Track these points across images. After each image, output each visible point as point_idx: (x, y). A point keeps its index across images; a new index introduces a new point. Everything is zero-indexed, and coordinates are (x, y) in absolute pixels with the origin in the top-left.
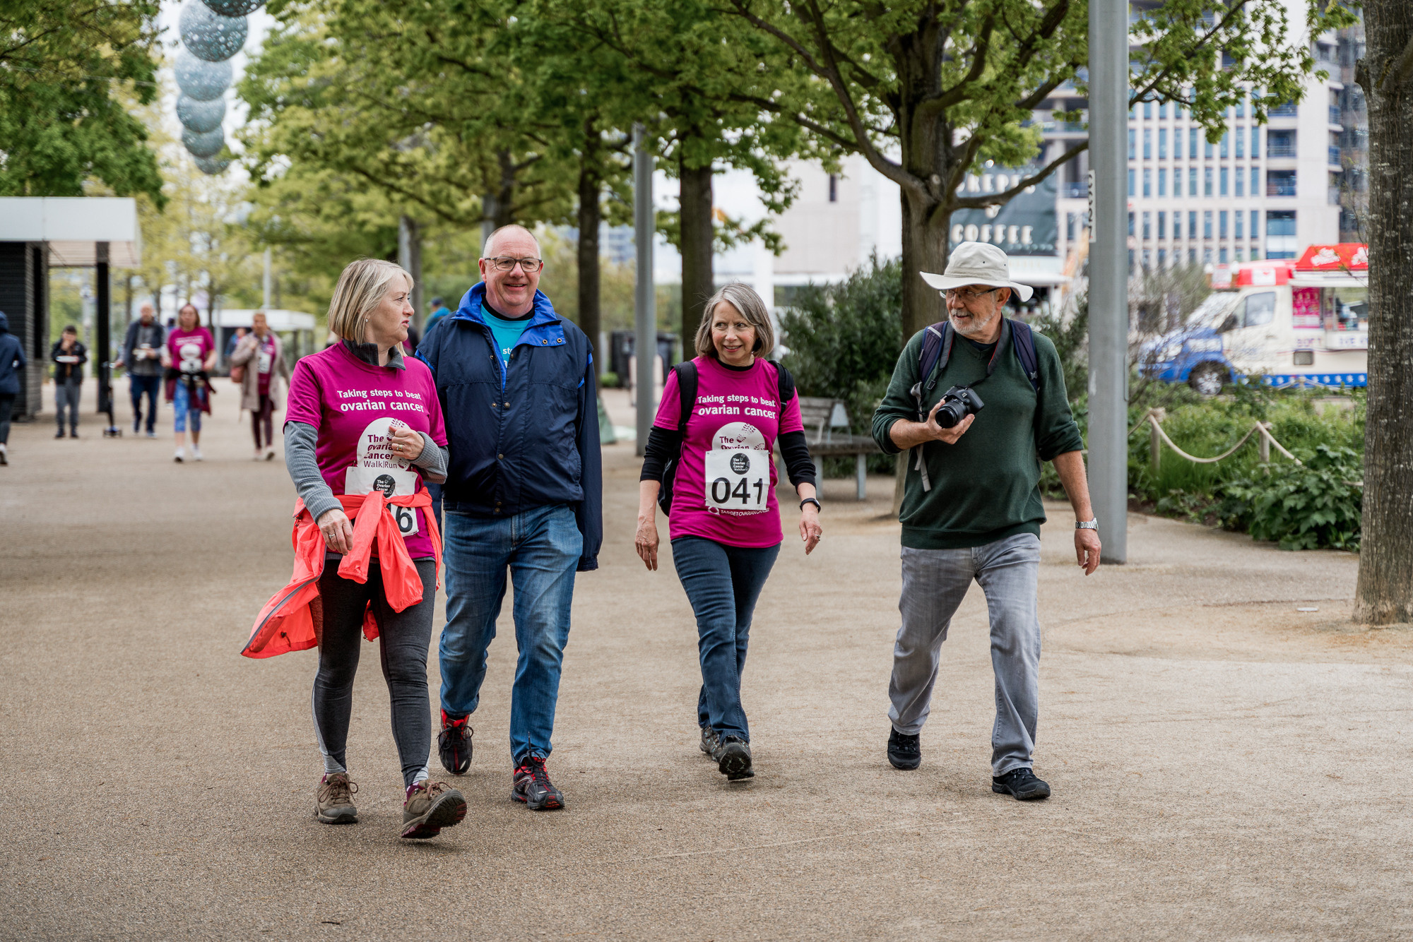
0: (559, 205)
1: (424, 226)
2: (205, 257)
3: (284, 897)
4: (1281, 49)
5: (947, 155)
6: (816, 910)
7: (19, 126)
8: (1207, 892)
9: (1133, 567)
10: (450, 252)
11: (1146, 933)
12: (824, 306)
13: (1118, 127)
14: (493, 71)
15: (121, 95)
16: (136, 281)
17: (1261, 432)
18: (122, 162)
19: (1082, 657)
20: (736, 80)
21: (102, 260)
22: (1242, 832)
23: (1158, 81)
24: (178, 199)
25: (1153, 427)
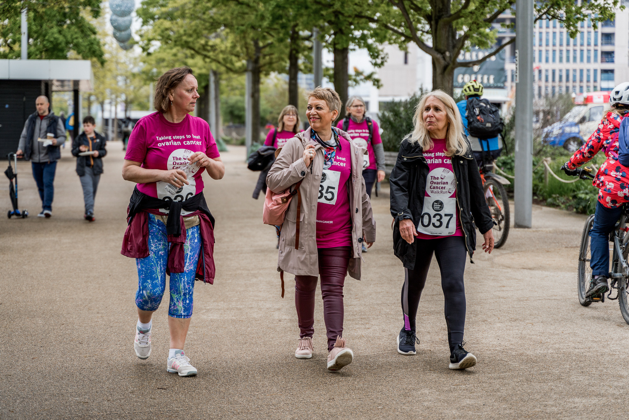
0: (281, 64)
1: (221, 74)
2: (124, 87)
3: (141, 376)
5: (453, 42)
6: (382, 385)
7: (39, 28)
8: (559, 378)
9: (534, 230)
10: (232, 86)
11: (531, 397)
12: (399, 111)
13: (529, 31)
14: (251, 4)
15: (85, 14)
16: (93, 98)
18: (86, 44)
19: (509, 270)
20: (359, 9)
21: (76, 88)
22: (577, 350)
23: (548, 10)
24: (112, 62)
25: (545, 167)
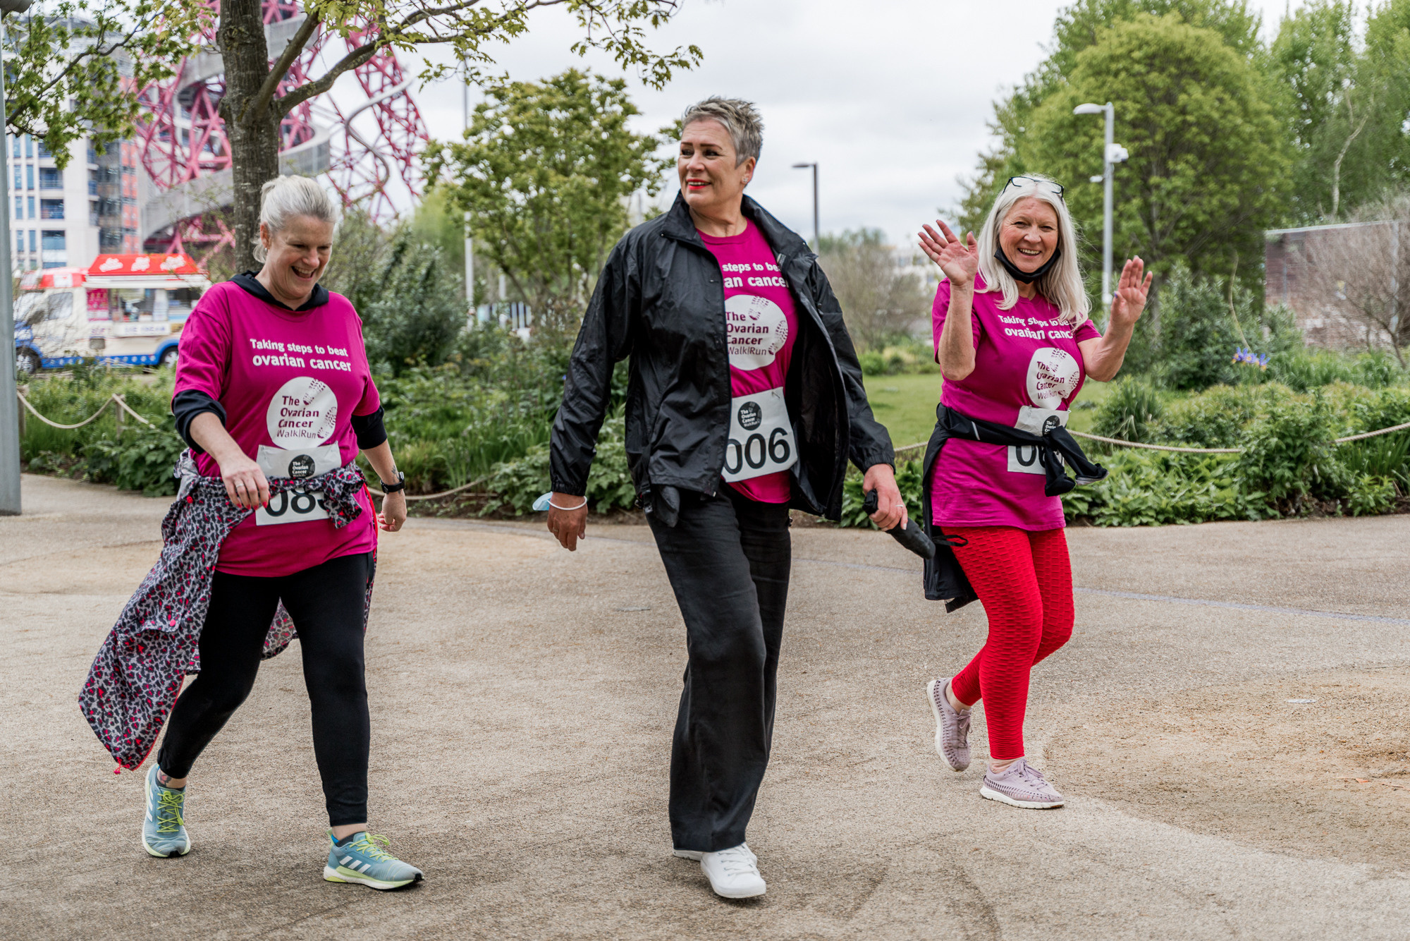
4: (114, 94)
8: (234, 808)
9: (30, 516)
17: (116, 403)
19: (21, 598)
23: (14, 117)
